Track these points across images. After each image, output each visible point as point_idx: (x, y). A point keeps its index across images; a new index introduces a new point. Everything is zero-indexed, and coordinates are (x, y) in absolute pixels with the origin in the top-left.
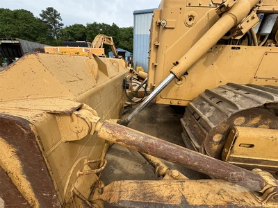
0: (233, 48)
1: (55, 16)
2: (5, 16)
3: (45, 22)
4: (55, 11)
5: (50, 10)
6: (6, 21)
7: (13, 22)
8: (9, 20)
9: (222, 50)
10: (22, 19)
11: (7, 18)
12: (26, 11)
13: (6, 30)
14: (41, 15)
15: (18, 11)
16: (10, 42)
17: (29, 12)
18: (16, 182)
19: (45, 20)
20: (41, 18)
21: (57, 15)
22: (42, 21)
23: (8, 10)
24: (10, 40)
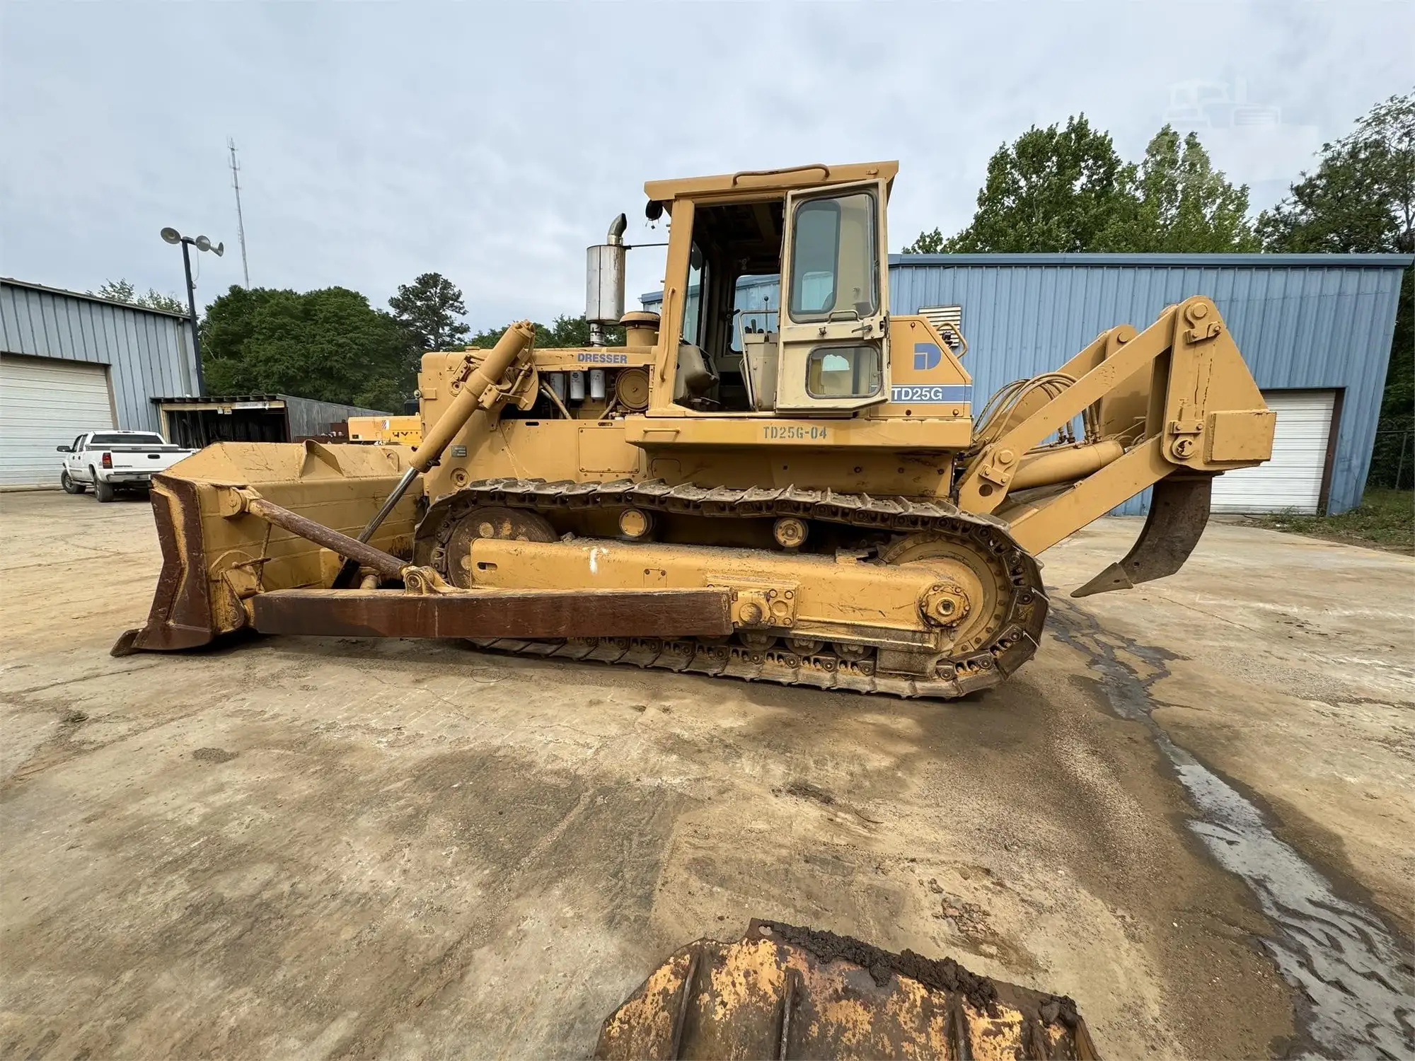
0: (528, 424)
1: (444, 300)
2: (274, 315)
3: (407, 324)
4: (447, 285)
5: (429, 281)
6: (273, 331)
7: (296, 331)
8: (283, 326)
9: (513, 427)
10: (326, 320)
11: (279, 321)
12: (346, 293)
13: (268, 360)
14: (394, 303)
15: (319, 294)
16: (260, 406)
17: (355, 296)
18: (178, 538)
19: (405, 317)
20: (392, 312)
21: (450, 298)
22: (393, 321)
23: (289, 294)
24: (260, 399)
